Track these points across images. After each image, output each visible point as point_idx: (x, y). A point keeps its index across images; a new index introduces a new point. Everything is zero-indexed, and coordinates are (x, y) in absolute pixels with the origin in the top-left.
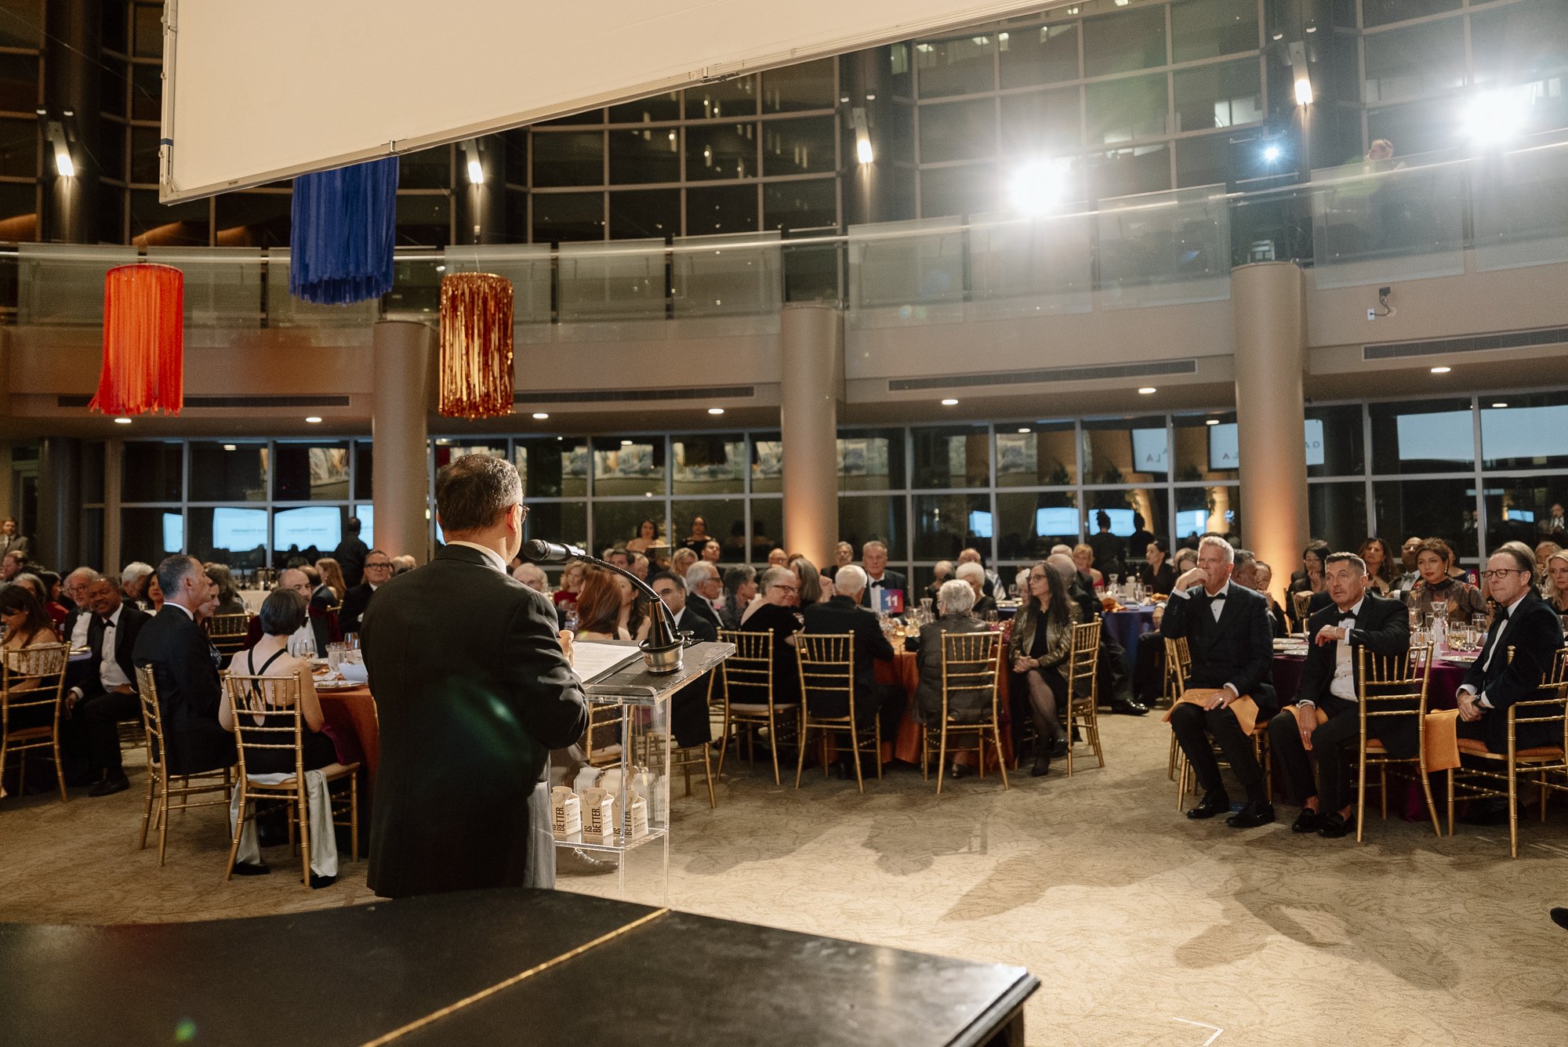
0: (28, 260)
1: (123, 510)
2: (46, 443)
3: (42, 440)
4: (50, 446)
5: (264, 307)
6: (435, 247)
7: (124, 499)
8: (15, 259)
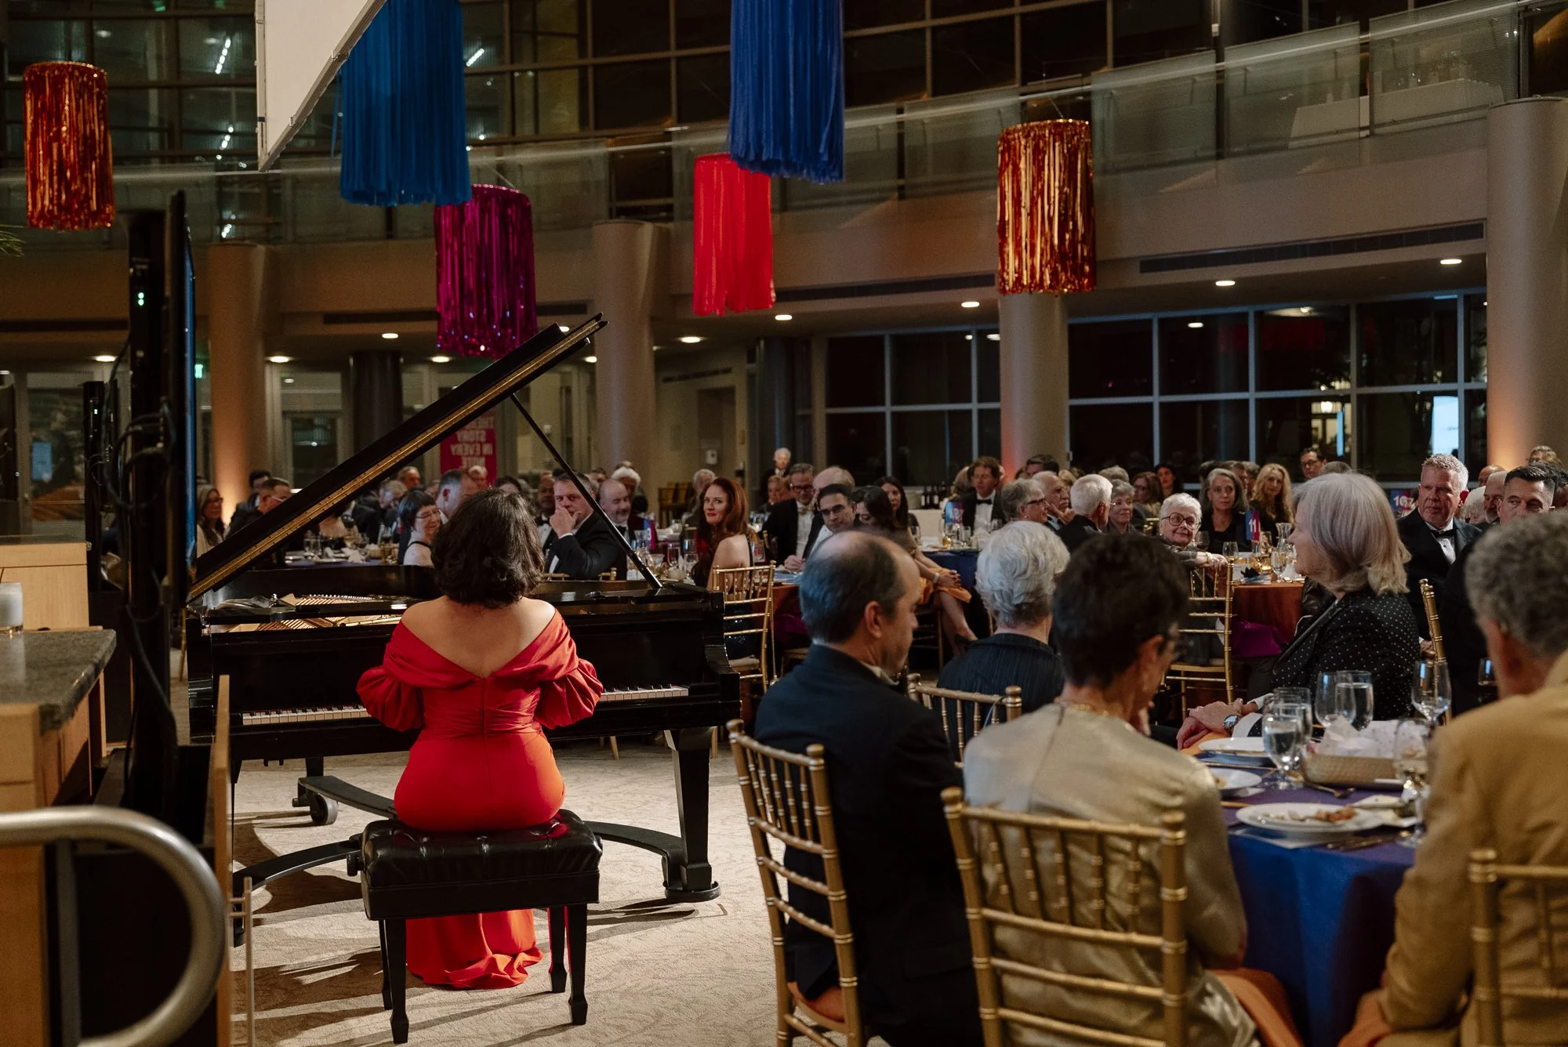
0: (679, 149)
1: (830, 417)
2: (762, 343)
3: (758, 340)
4: (765, 345)
5: (901, 174)
6: (1080, 75)
7: (829, 404)
8: (669, 149)
